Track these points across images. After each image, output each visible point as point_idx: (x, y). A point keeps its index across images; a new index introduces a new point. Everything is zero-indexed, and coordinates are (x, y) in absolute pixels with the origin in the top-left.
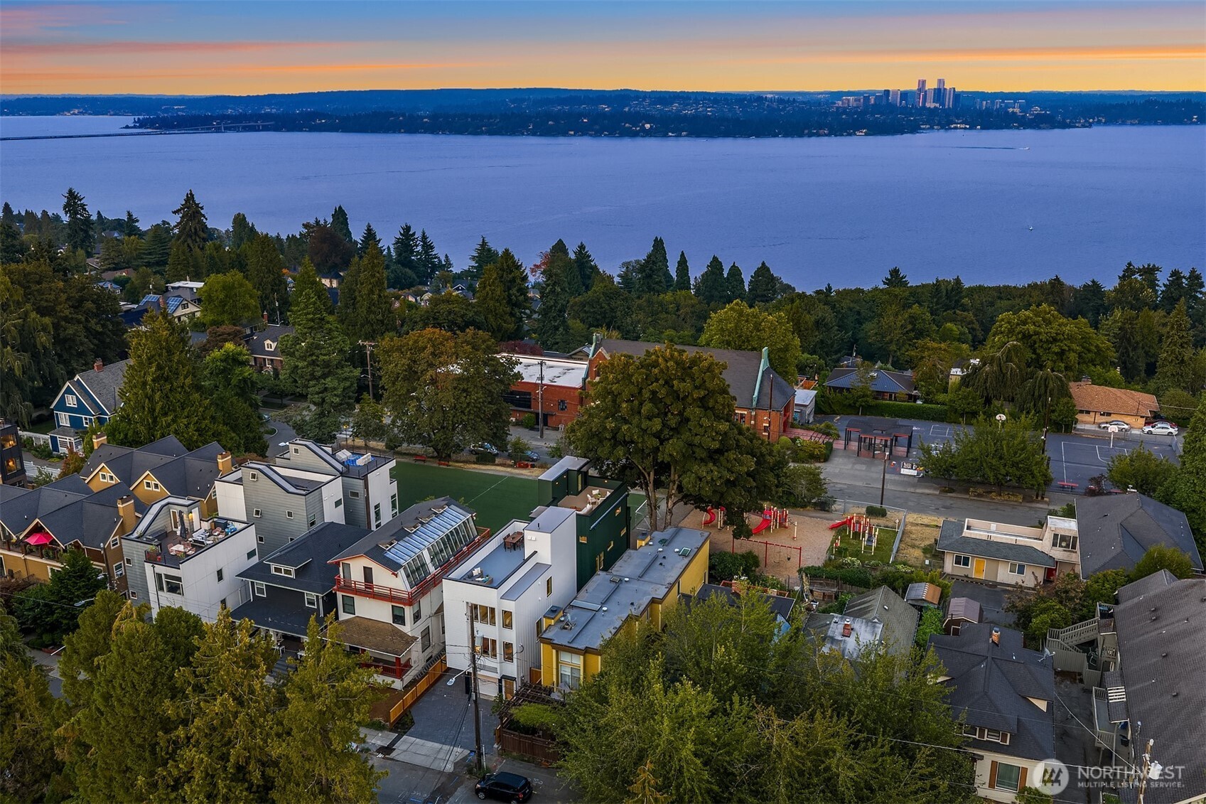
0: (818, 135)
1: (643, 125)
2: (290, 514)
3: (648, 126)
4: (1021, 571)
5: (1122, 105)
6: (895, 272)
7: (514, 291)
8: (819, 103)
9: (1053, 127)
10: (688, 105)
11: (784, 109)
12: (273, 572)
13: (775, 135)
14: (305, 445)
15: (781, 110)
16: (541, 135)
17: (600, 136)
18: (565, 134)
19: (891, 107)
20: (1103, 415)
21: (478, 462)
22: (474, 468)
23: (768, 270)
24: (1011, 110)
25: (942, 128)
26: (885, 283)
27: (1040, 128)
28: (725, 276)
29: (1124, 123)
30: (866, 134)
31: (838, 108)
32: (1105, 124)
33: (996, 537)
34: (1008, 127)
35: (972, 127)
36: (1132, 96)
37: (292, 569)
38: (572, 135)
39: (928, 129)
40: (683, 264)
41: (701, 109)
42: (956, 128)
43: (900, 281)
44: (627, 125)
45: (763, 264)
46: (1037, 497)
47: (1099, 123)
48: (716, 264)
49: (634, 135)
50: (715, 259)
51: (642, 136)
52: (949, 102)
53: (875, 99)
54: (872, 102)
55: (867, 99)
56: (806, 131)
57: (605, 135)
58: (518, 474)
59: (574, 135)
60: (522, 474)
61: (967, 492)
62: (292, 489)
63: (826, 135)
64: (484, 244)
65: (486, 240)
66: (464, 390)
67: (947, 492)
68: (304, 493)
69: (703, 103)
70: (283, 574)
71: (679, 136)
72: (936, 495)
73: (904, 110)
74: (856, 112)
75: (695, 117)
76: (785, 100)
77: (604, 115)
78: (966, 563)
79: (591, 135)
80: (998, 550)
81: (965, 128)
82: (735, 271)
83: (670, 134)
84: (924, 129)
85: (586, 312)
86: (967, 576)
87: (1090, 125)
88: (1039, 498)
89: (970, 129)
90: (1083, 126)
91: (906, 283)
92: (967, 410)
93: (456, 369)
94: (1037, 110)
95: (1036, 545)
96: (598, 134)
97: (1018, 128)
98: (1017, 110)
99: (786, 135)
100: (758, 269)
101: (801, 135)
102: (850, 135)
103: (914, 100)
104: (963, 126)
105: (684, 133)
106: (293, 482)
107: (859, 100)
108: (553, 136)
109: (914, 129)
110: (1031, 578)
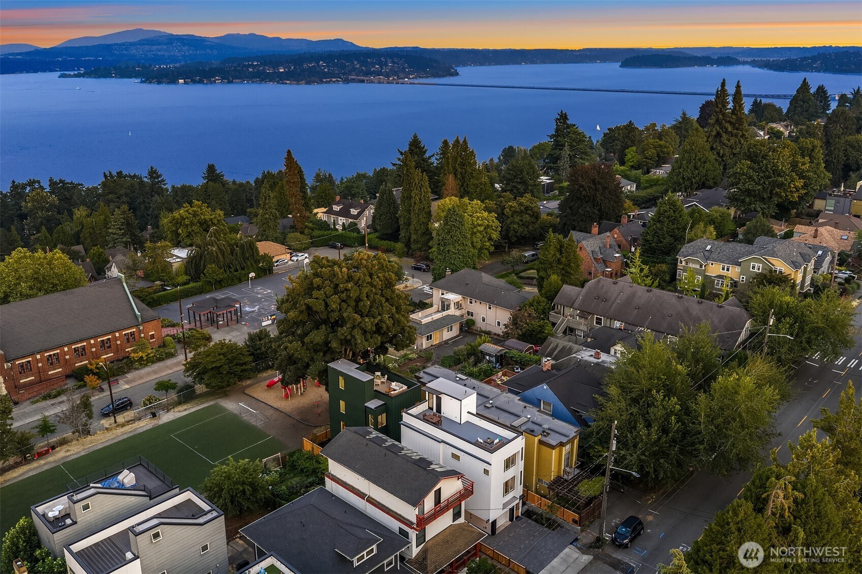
4: (451, 330)
12: (356, 564)
70: (365, 558)
80: (440, 323)
95: (450, 312)
110: (455, 331)
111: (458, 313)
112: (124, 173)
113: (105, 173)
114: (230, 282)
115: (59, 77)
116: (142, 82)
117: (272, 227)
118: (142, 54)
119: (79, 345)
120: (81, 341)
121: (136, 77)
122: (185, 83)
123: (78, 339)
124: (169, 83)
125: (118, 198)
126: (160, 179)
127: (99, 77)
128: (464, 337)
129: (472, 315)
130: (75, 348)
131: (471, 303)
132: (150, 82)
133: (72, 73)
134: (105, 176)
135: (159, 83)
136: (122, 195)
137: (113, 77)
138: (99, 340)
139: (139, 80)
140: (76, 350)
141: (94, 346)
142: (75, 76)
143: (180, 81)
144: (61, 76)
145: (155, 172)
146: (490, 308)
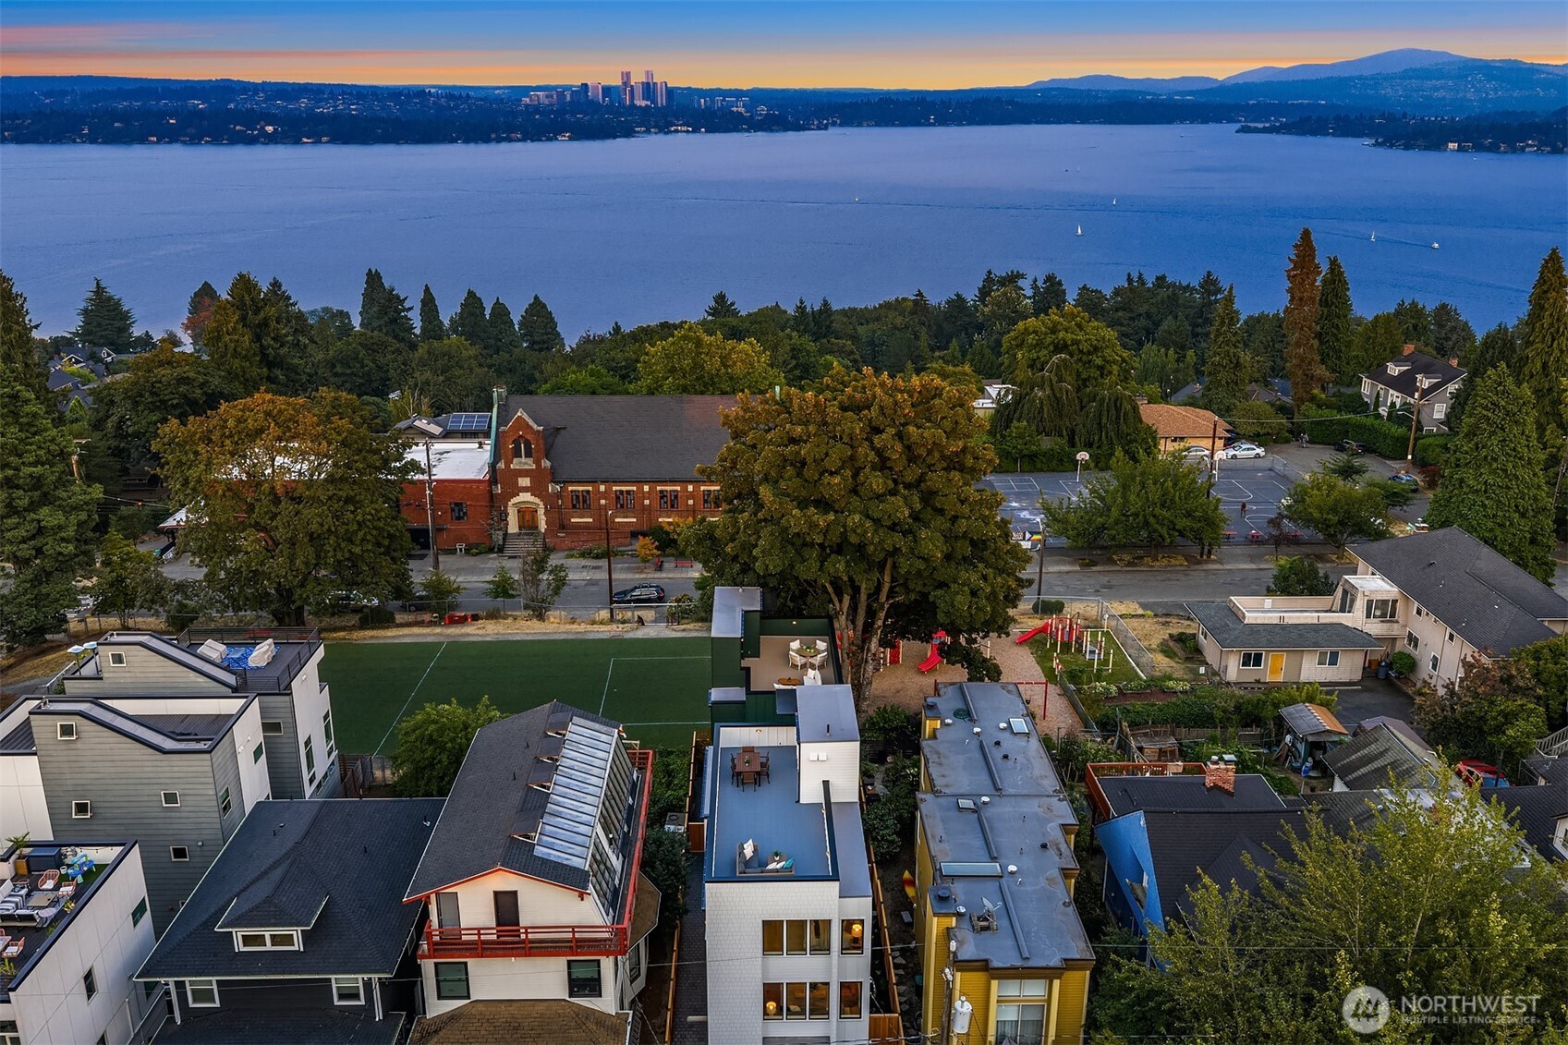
0: (510, 140)
1: (263, 128)
2: (170, 798)
3: (270, 129)
4: (1333, 662)
5: (856, 103)
6: (721, 298)
7: (268, 341)
8: (499, 100)
9: (786, 129)
10: (321, 101)
11: (457, 107)
12: (239, 946)
13: (453, 141)
14: (140, 644)
15: (453, 109)
16: (104, 142)
17: (199, 143)
18: (142, 140)
19: (593, 104)
20: (1175, 440)
21: (364, 625)
22: (372, 637)
23: (544, 306)
24: (735, 109)
25: (660, 132)
26: (709, 314)
27: (772, 131)
28: (488, 317)
29: (860, 125)
30: (571, 139)
31: (527, 106)
32: (841, 125)
33: (1290, 617)
34: (736, 129)
35: (696, 131)
36: (862, 94)
37: (296, 933)
38: (153, 143)
39: (644, 132)
40: (429, 304)
41: (341, 107)
42: (677, 131)
43: (728, 311)
44: (238, 128)
45: (536, 298)
46: (1202, 556)
47: (834, 124)
48: (472, 302)
49: (251, 141)
50: (471, 294)
51: (263, 143)
52: (662, 100)
53: (571, 96)
54: (568, 98)
55: (561, 95)
56: (493, 136)
57: (207, 142)
58: (462, 635)
59: (158, 142)
60: (468, 635)
61: (1111, 562)
62: (168, 744)
63: (519, 140)
64: (99, 290)
65: (103, 284)
66: (348, 500)
67: (1088, 565)
68: (201, 746)
69: (343, 99)
70: (269, 947)
71: (318, 142)
72: (1076, 572)
73: (610, 108)
74: (552, 112)
75: (336, 117)
76: (455, 96)
77: (197, 113)
78: (1257, 663)
79: (184, 143)
80: (1301, 635)
81: (688, 131)
82: (501, 311)
83: (305, 140)
84: (638, 132)
85: (336, 375)
86: (1258, 682)
87: (826, 128)
88: (1205, 557)
89: (693, 132)
90: (819, 128)
91: (735, 313)
92: (1025, 452)
93: (291, 465)
94: (763, 110)
95: (1345, 619)
96: (195, 140)
97: (748, 131)
98: (742, 110)
99: (467, 141)
100: (530, 305)
101: (487, 140)
102: (550, 139)
103: (620, 96)
104: (685, 128)
105: (324, 139)
106: (159, 726)
107: (552, 97)
108: (125, 143)
109: (629, 133)
110: (1348, 668)
111: (1375, 628)
112: (1169, 280)
113: (1129, 275)
114: (1054, 463)
115: (1237, 132)
116: (1377, 144)
117: (1223, 382)
118: (1401, 96)
119: (669, 488)
120: (673, 482)
121: (1369, 136)
122: (1460, 149)
123: (667, 478)
124: (1427, 148)
125: (1132, 319)
126: (1219, 296)
127: (1304, 134)
128: (1366, 690)
129: (1416, 646)
130: (661, 492)
131: (1419, 612)
132: (1391, 146)
133: (1260, 126)
134: (1130, 280)
135: (1407, 147)
136: (1140, 315)
137: (1329, 134)
138: (702, 488)
139: (1373, 141)
140: (663, 495)
141: (691, 495)
142: (1264, 130)
143: (1451, 146)
144: (1244, 130)
145: (1215, 283)
146: (1451, 637)
